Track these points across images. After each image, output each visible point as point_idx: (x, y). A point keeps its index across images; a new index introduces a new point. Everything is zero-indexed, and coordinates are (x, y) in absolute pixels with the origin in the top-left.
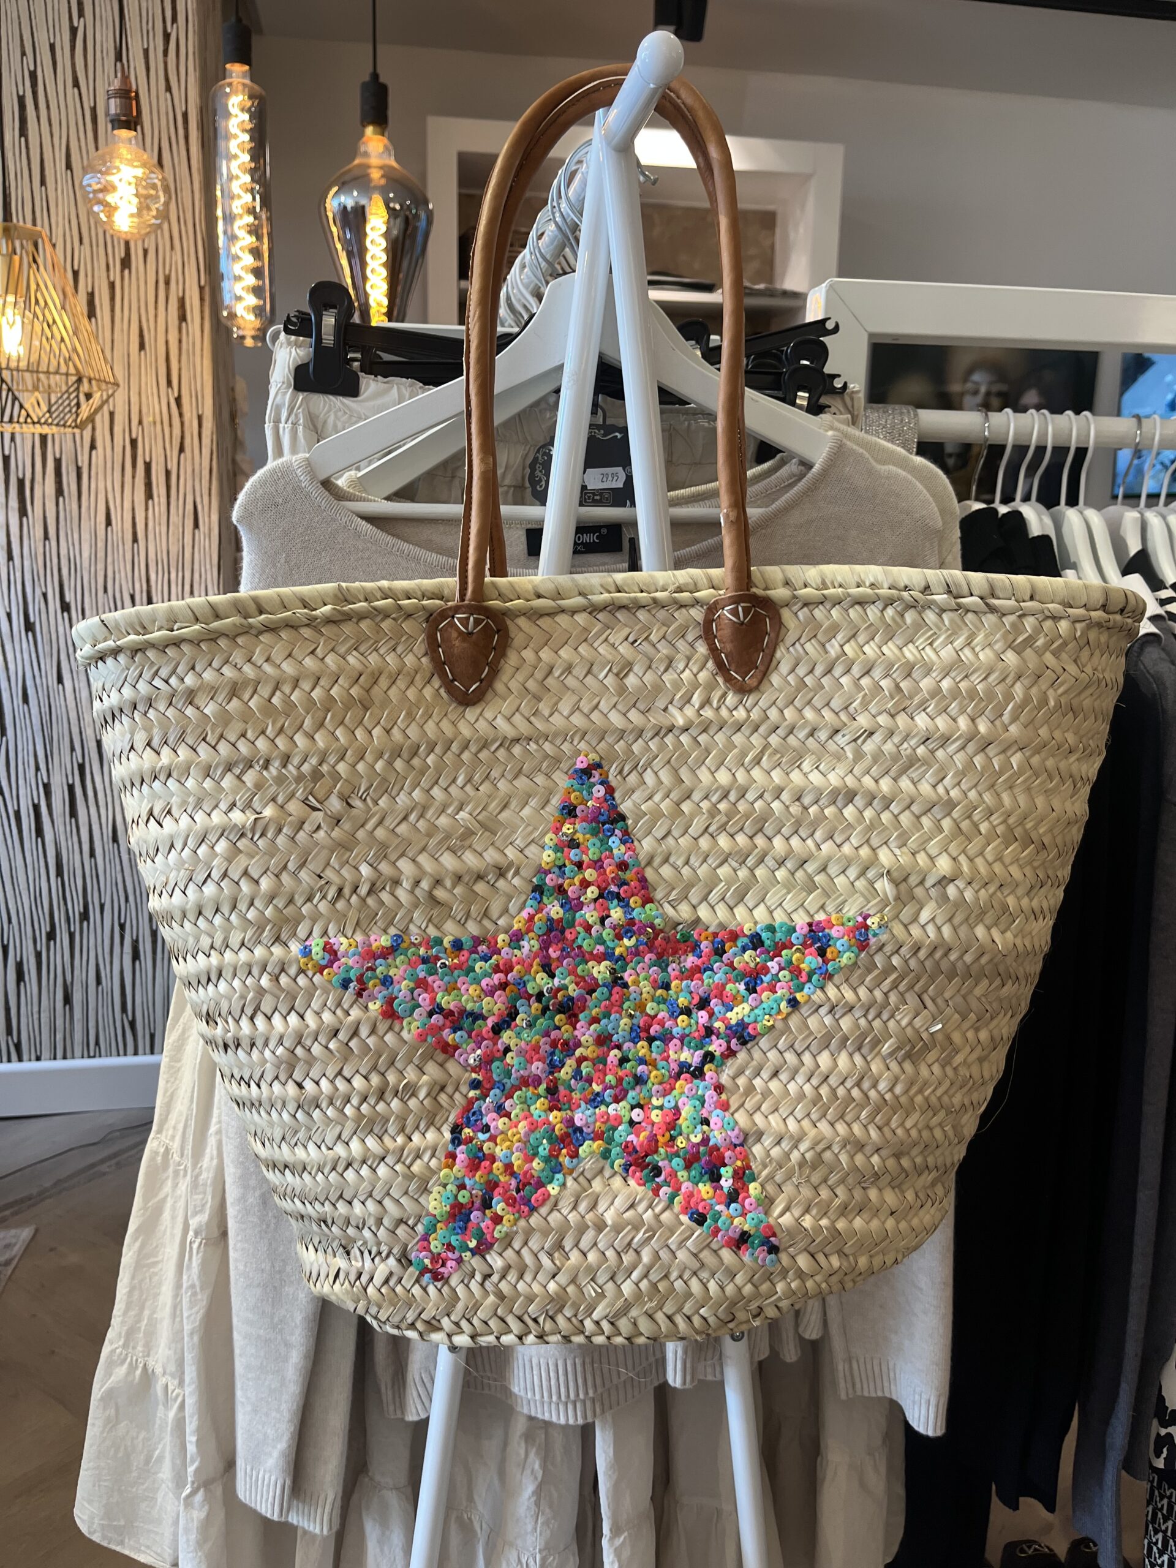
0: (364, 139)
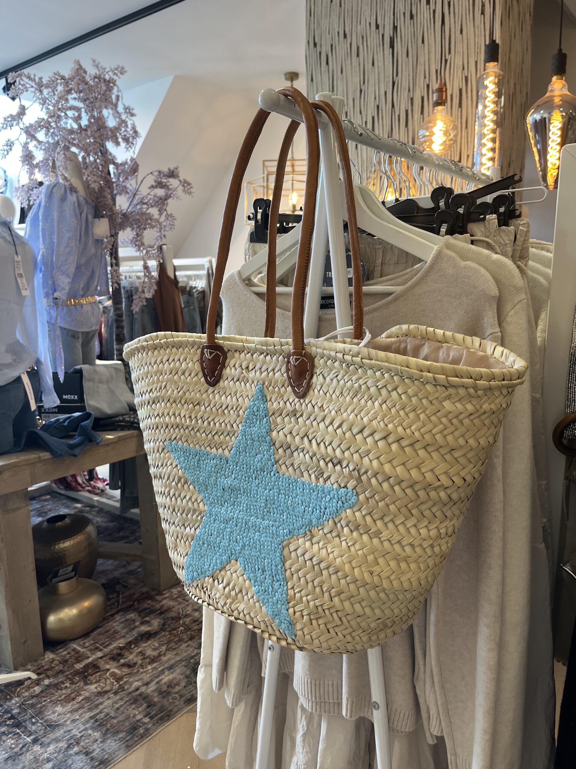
0: (552, 83)
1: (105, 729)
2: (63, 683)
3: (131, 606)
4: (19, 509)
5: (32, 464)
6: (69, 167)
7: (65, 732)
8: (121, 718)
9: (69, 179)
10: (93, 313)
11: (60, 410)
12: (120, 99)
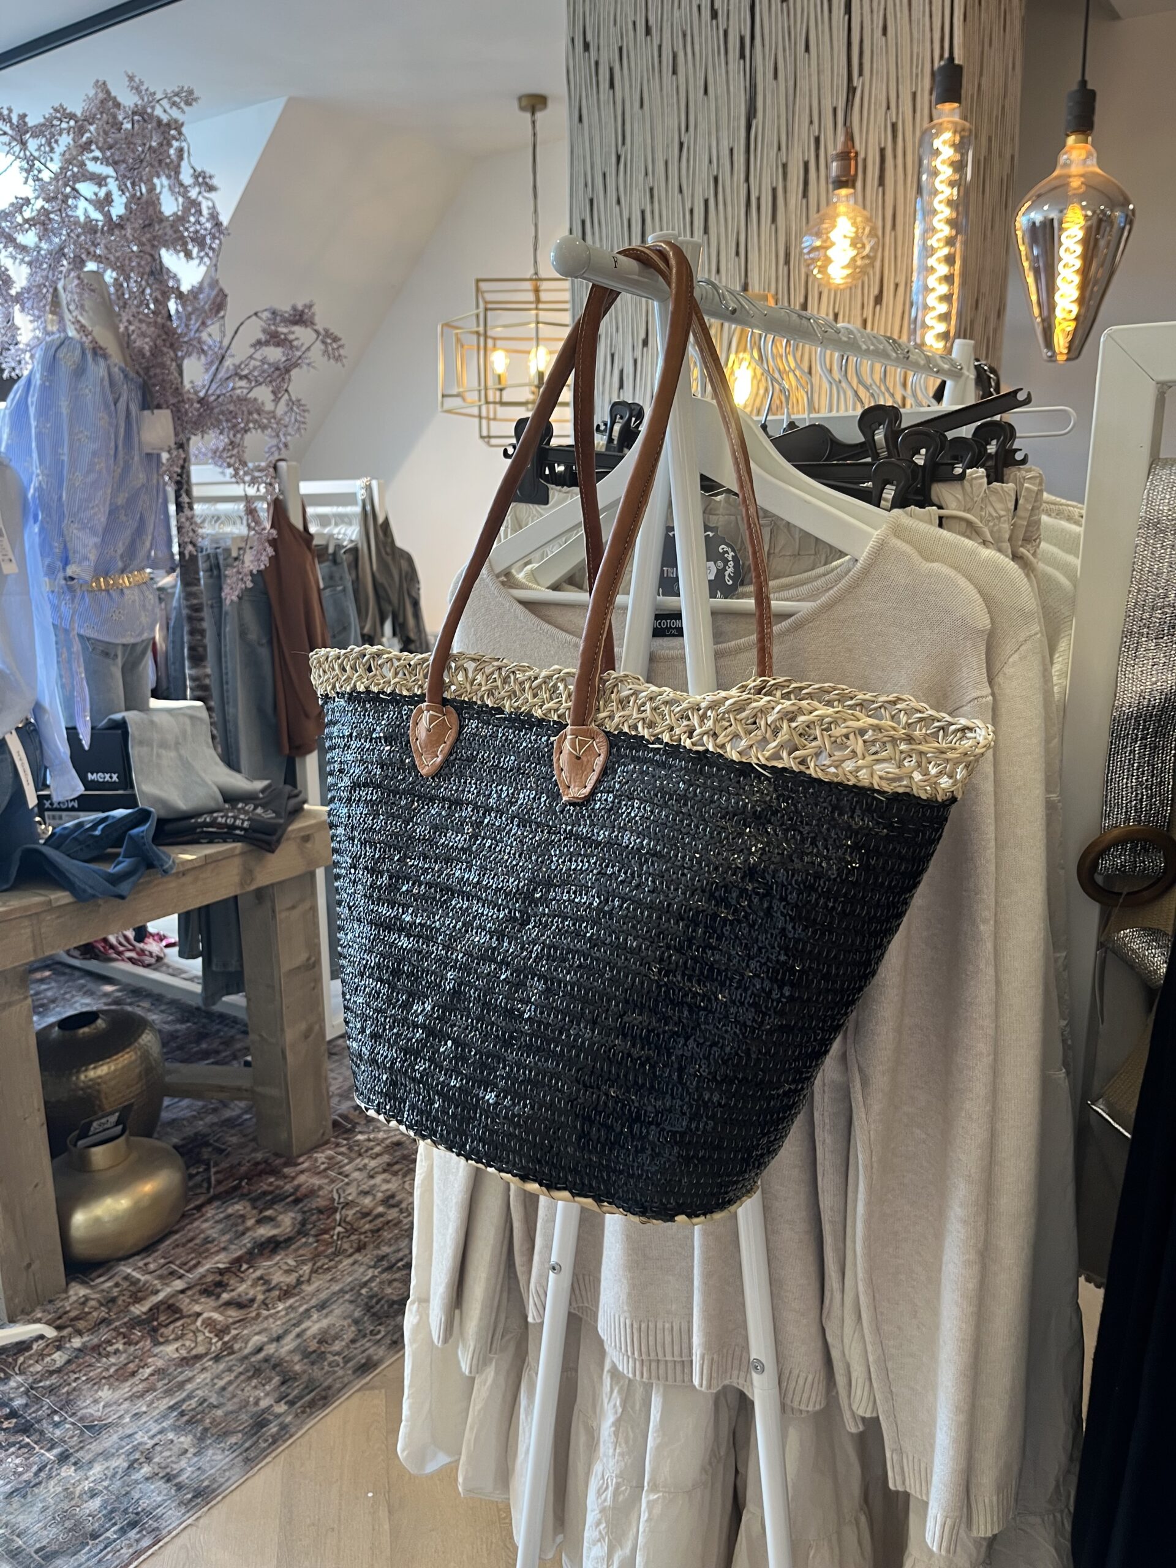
0: (1066, 149)
1: (200, 1428)
2: (109, 1342)
3: (236, 1188)
4: (10, 1004)
5: (34, 916)
6: (88, 304)
7: (121, 1439)
8: (230, 1407)
9: (90, 329)
10: (144, 606)
11: (84, 803)
12: (186, 155)
